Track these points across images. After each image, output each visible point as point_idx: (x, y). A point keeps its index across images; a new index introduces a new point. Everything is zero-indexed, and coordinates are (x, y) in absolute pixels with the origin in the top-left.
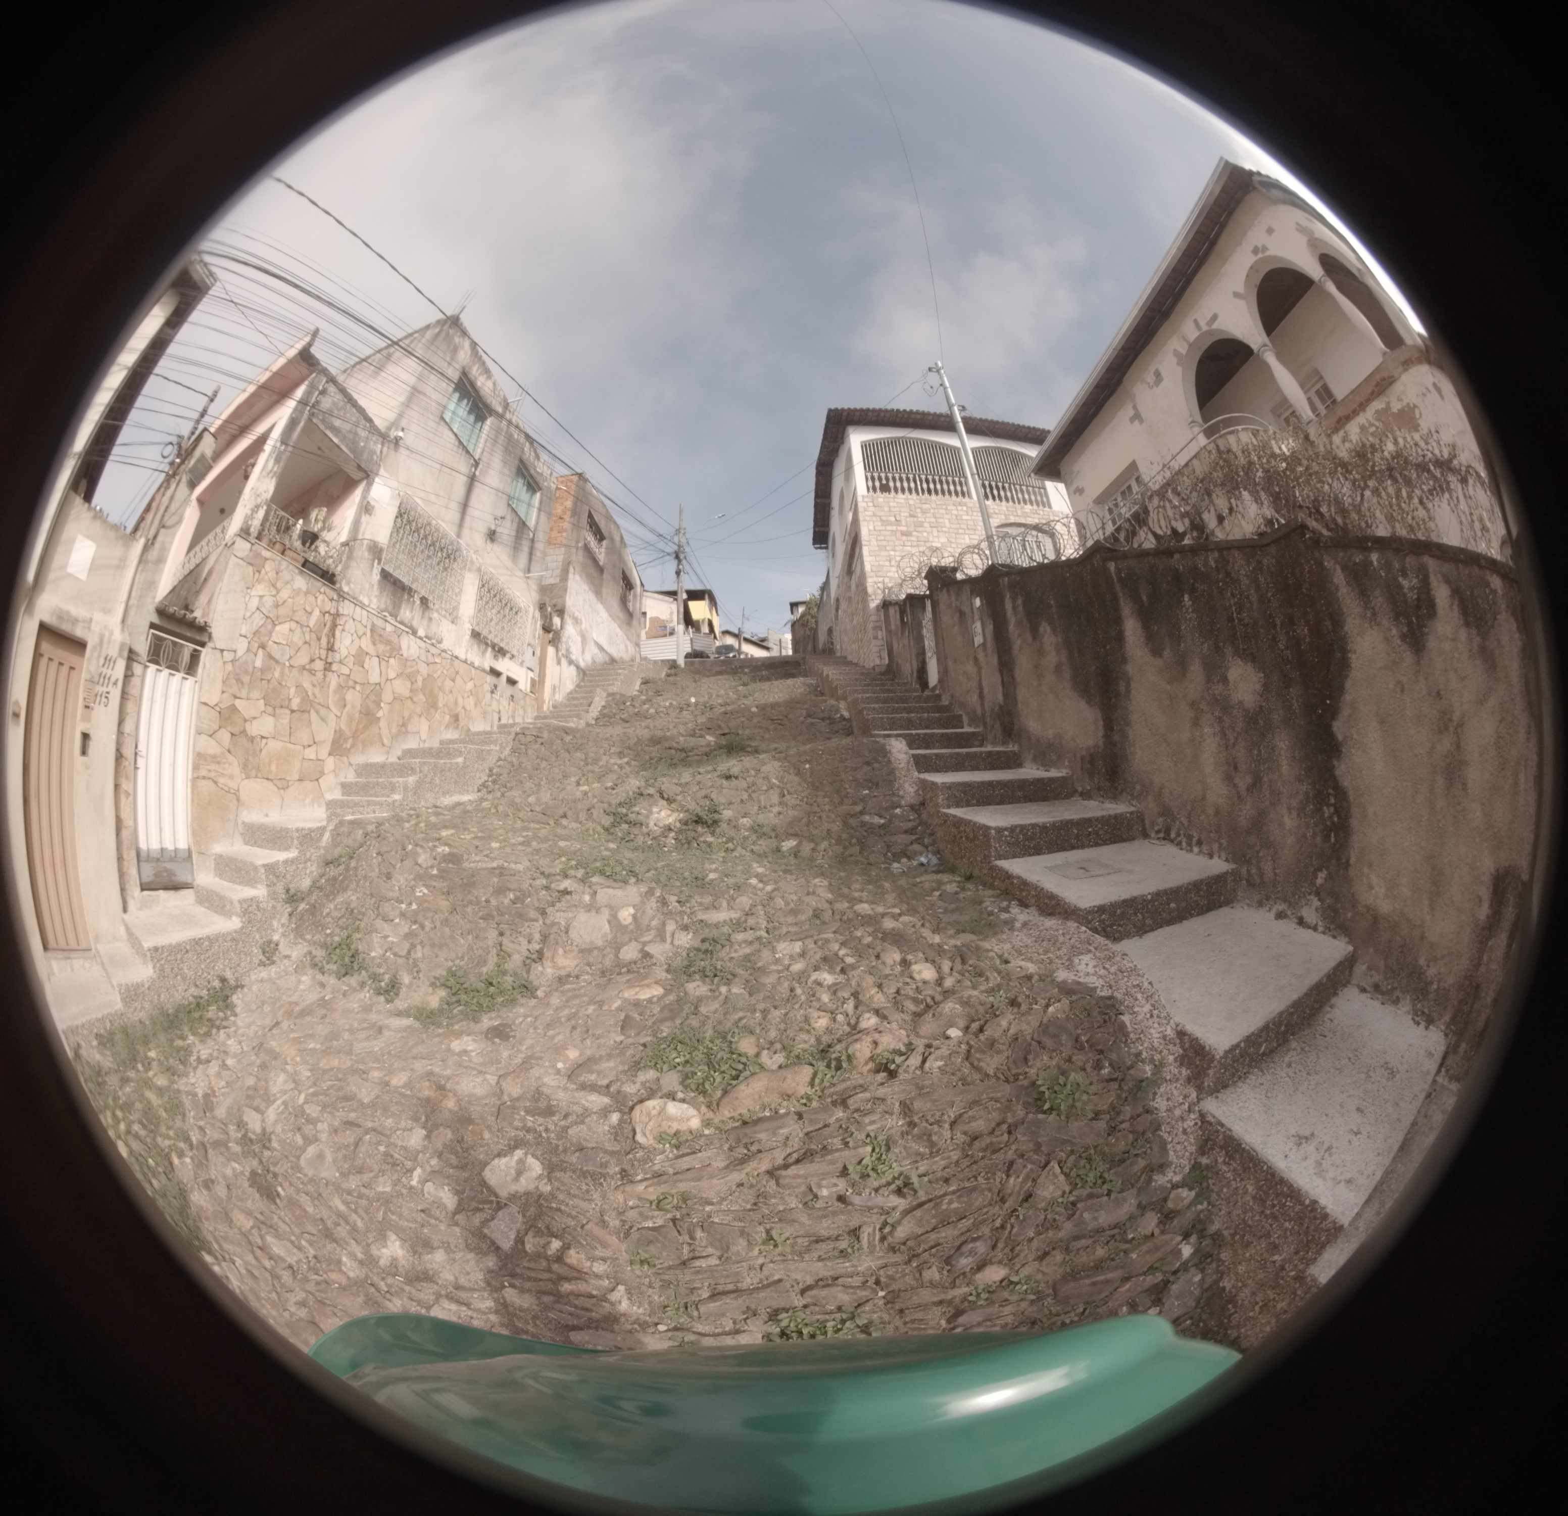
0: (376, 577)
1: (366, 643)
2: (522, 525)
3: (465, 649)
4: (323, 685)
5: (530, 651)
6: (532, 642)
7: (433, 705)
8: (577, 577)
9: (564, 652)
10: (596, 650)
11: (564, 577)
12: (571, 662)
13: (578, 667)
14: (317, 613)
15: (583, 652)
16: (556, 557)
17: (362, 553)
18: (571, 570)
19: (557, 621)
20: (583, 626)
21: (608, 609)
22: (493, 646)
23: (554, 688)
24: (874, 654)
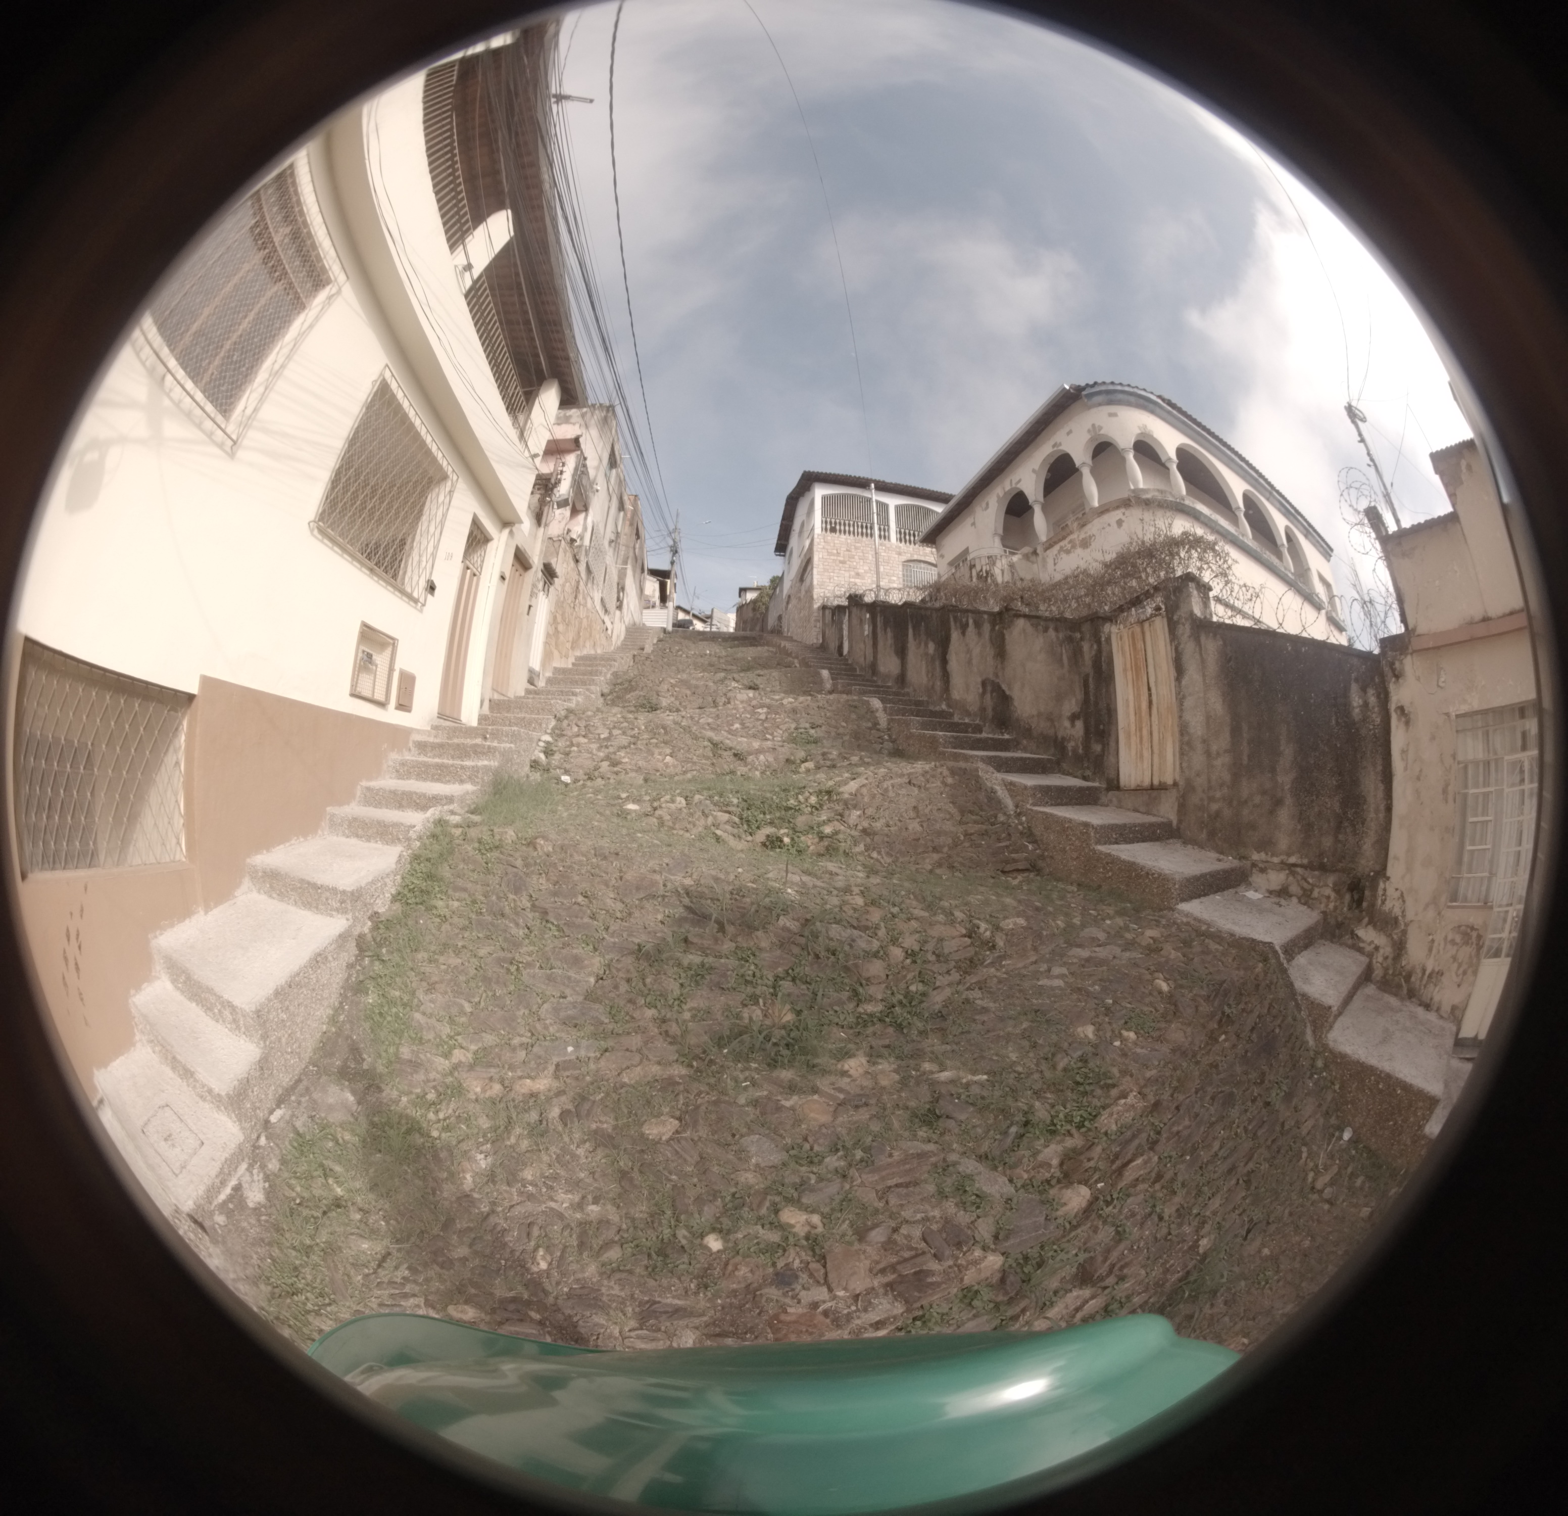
0: (585, 563)
1: (581, 598)
2: (618, 534)
3: (598, 608)
5: (613, 611)
6: (614, 606)
7: (591, 634)
8: (629, 565)
9: (622, 614)
10: (632, 617)
11: (626, 565)
12: (623, 622)
13: (625, 627)
14: (574, 580)
15: (627, 616)
17: (584, 552)
18: (628, 560)
19: (622, 594)
20: (629, 599)
21: (636, 588)
22: (605, 607)
23: (618, 637)
24: (813, 637)
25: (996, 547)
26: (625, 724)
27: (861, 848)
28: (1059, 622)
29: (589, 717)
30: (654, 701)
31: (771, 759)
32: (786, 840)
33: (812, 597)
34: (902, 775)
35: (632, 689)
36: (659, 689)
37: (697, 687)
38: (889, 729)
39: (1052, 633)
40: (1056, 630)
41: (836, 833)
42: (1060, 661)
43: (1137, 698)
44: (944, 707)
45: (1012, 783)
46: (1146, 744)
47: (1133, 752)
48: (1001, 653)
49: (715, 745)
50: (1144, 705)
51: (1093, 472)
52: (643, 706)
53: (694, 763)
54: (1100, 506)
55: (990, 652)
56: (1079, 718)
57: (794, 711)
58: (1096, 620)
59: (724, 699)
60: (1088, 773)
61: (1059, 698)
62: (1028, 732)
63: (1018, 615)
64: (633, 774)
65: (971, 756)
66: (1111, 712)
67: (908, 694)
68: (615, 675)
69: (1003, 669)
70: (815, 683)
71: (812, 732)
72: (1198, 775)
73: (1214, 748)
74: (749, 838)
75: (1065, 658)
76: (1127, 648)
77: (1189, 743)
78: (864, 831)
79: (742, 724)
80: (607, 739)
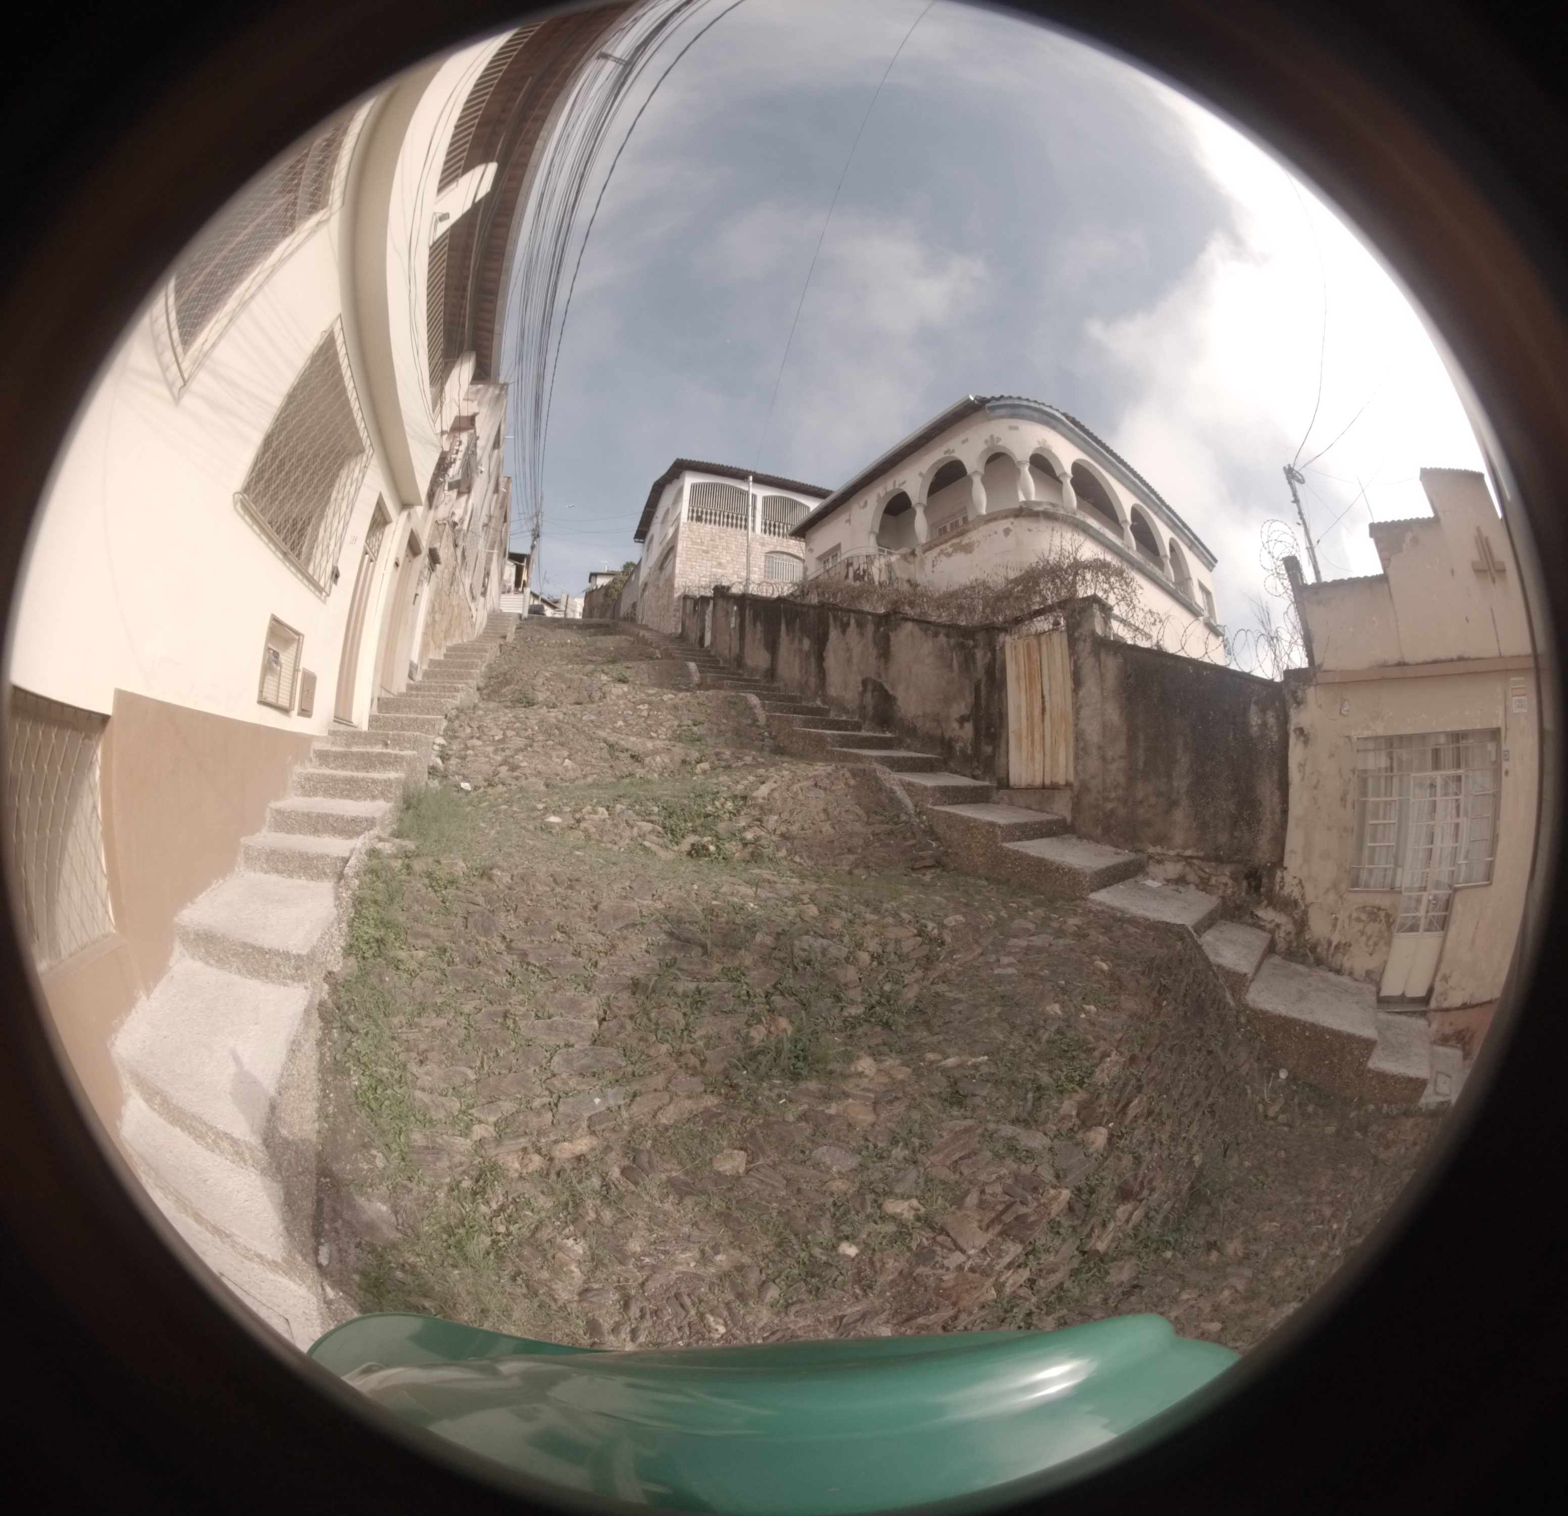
15: (490, 602)
20: (492, 584)
23: (480, 624)
24: (672, 626)
25: (870, 545)
26: (518, 725)
27: (783, 853)
28: (952, 629)
29: (480, 716)
30: (530, 696)
31: (667, 760)
32: (712, 848)
33: (672, 586)
34: (807, 778)
35: (507, 683)
36: (535, 682)
37: (571, 680)
38: (768, 726)
39: (942, 638)
40: (948, 636)
41: (757, 839)
42: (950, 666)
43: (1030, 704)
44: (819, 703)
45: (909, 784)
46: (1038, 746)
47: (1024, 754)
48: (885, 653)
49: (611, 746)
50: (1037, 711)
51: (984, 481)
52: (519, 701)
53: (593, 766)
54: (988, 515)
55: (873, 652)
56: (968, 720)
57: (676, 708)
58: (991, 631)
59: (599, 694)
60: (978, 772)
61: (948, 701)
62: (912, 731)
63: (906, 619)
64: (533, 780)
65: (865, 757)
66: (1002, 716)
67: (778, 689)
68: (489, 667)
69: (886, 669)
70: (683, 676)
71: (695, 729)
72: (1093, 778)
73: (1110, 754)
74: (676, 848)
75: (955, 663)
76: (1021, 658)
77: (1084, 749)
78: (783, 835)
79: (625, 721)
80: (502, 741)
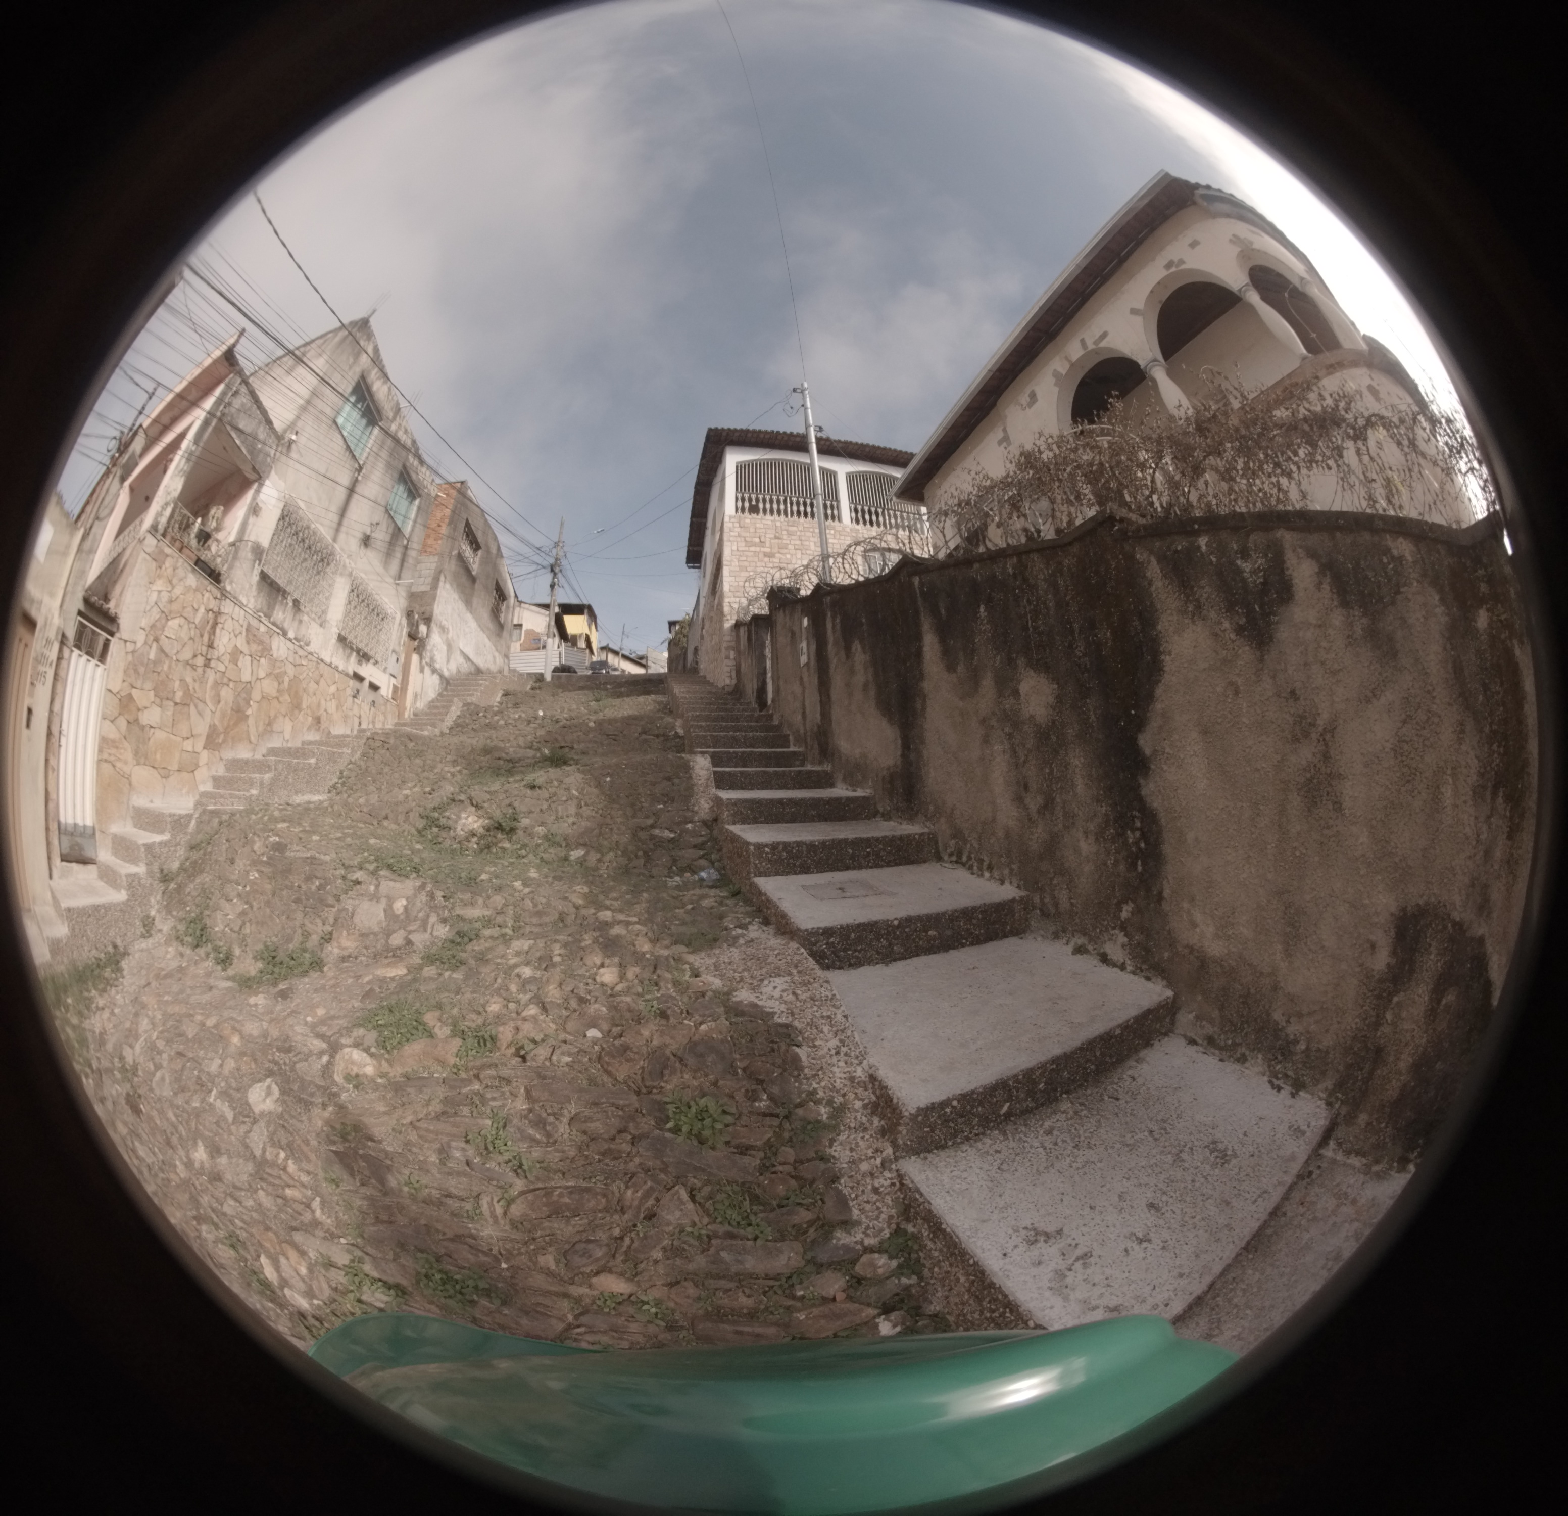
0: (256, 578)
1: (241, 642)
2: (397, 532)
3: (330, 652)
4: (202, 680)
5: (394, 657)
6: (397, 649)
7: (297, 706)
8: (448, 586)
9: (428, 660)
10: (461, 660)
11: (435, 586)
12: (434, 671)
13: (441, 676)
14: (202, 610)
15: (448, 661)
16: (429, 565)
17: (246, 553)
18: (442, 578)
19: (423, 629)
20: (450, 635)
21: (477, 619)
22: (358, 651)
23: (416, 696)
33: (723, 614)
